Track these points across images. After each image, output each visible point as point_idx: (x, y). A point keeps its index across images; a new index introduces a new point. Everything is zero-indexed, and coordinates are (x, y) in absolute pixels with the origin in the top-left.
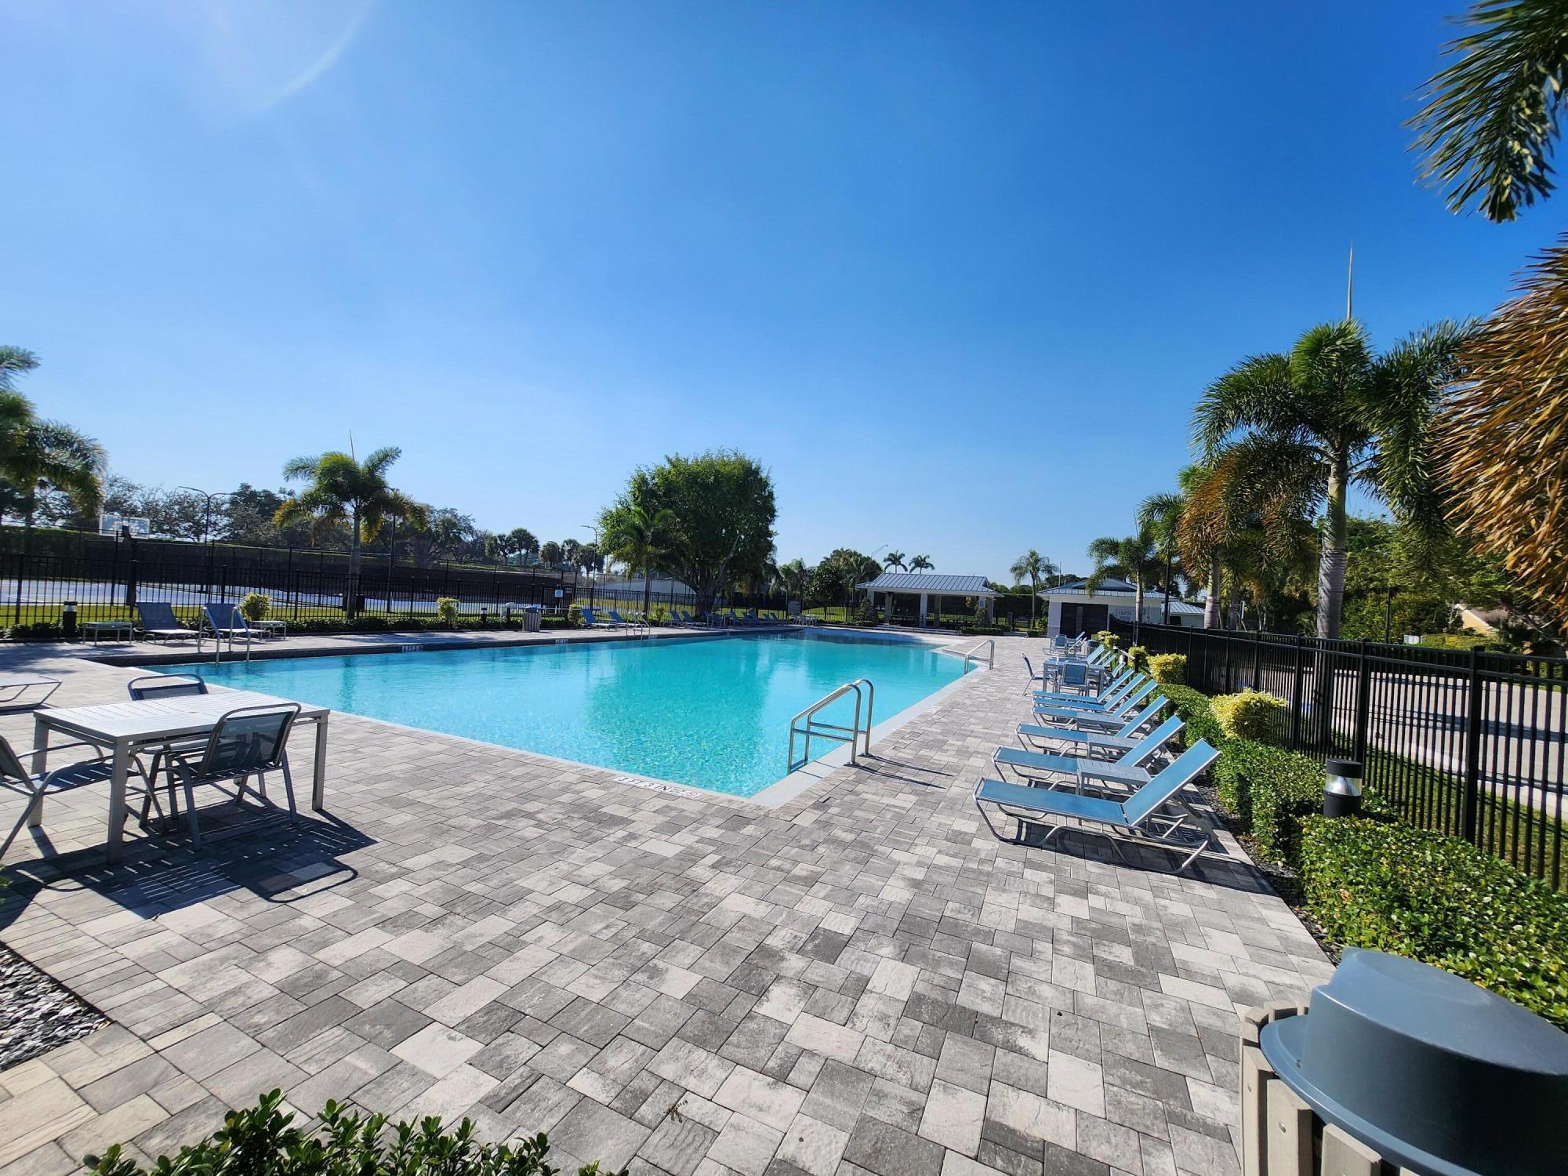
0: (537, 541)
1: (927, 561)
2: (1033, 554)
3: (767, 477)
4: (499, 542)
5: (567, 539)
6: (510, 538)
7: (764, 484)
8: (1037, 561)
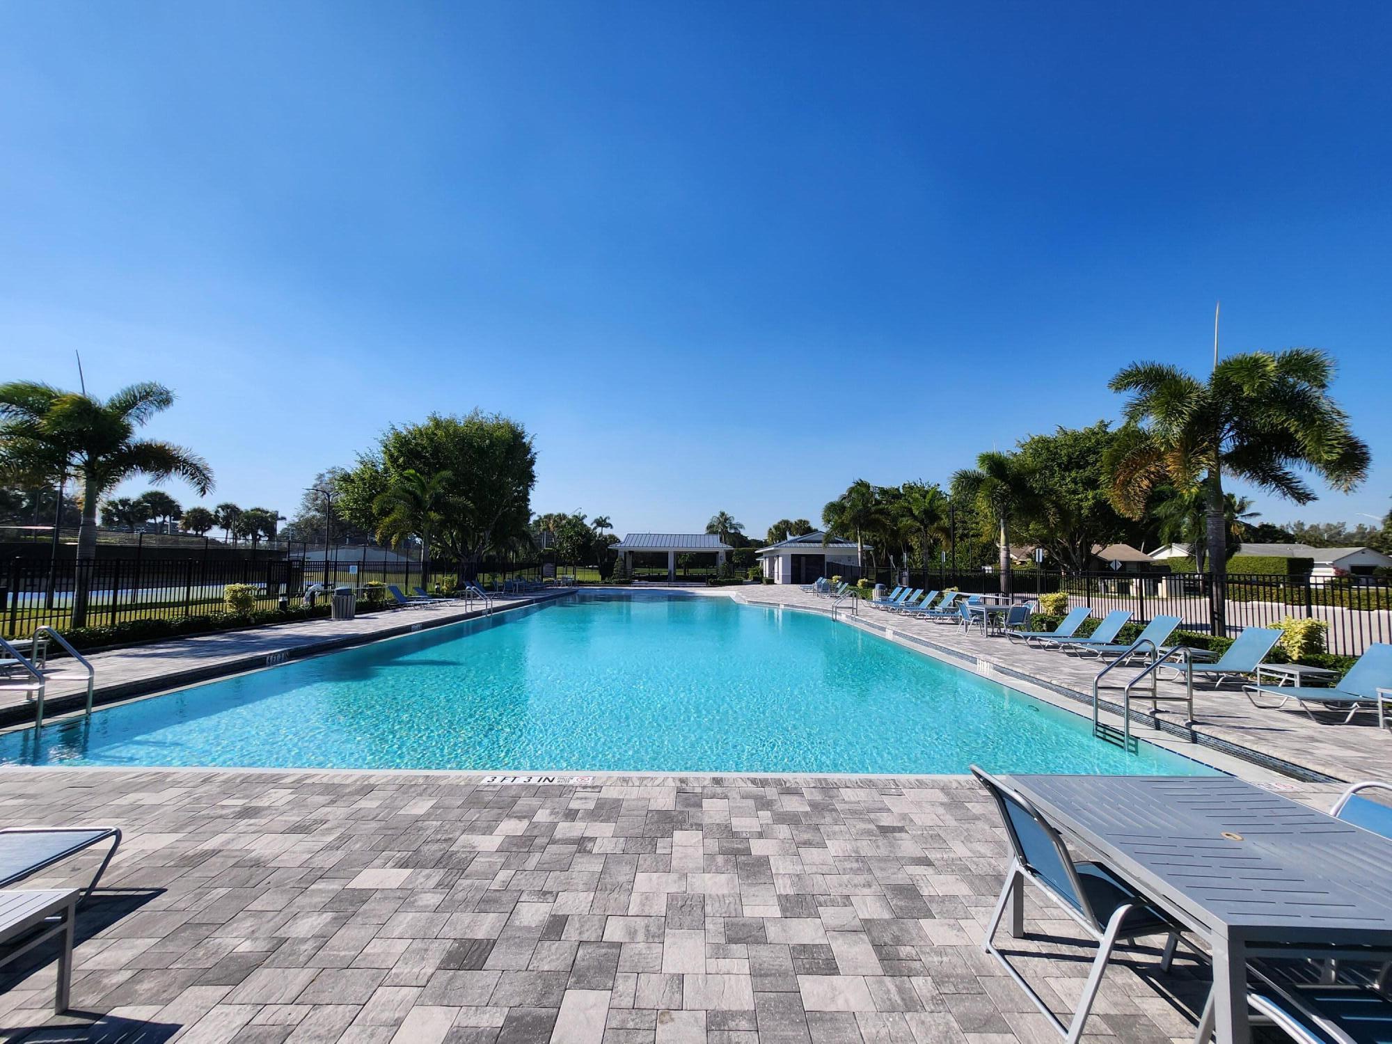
0: (178, 506)
1: (608, 521)
2: (723, 514)
3: (530, 443)
4: (120, 508)
5: (222, 503)
6: (138, 503)
7: (526, 449)
8: (726, 519)
